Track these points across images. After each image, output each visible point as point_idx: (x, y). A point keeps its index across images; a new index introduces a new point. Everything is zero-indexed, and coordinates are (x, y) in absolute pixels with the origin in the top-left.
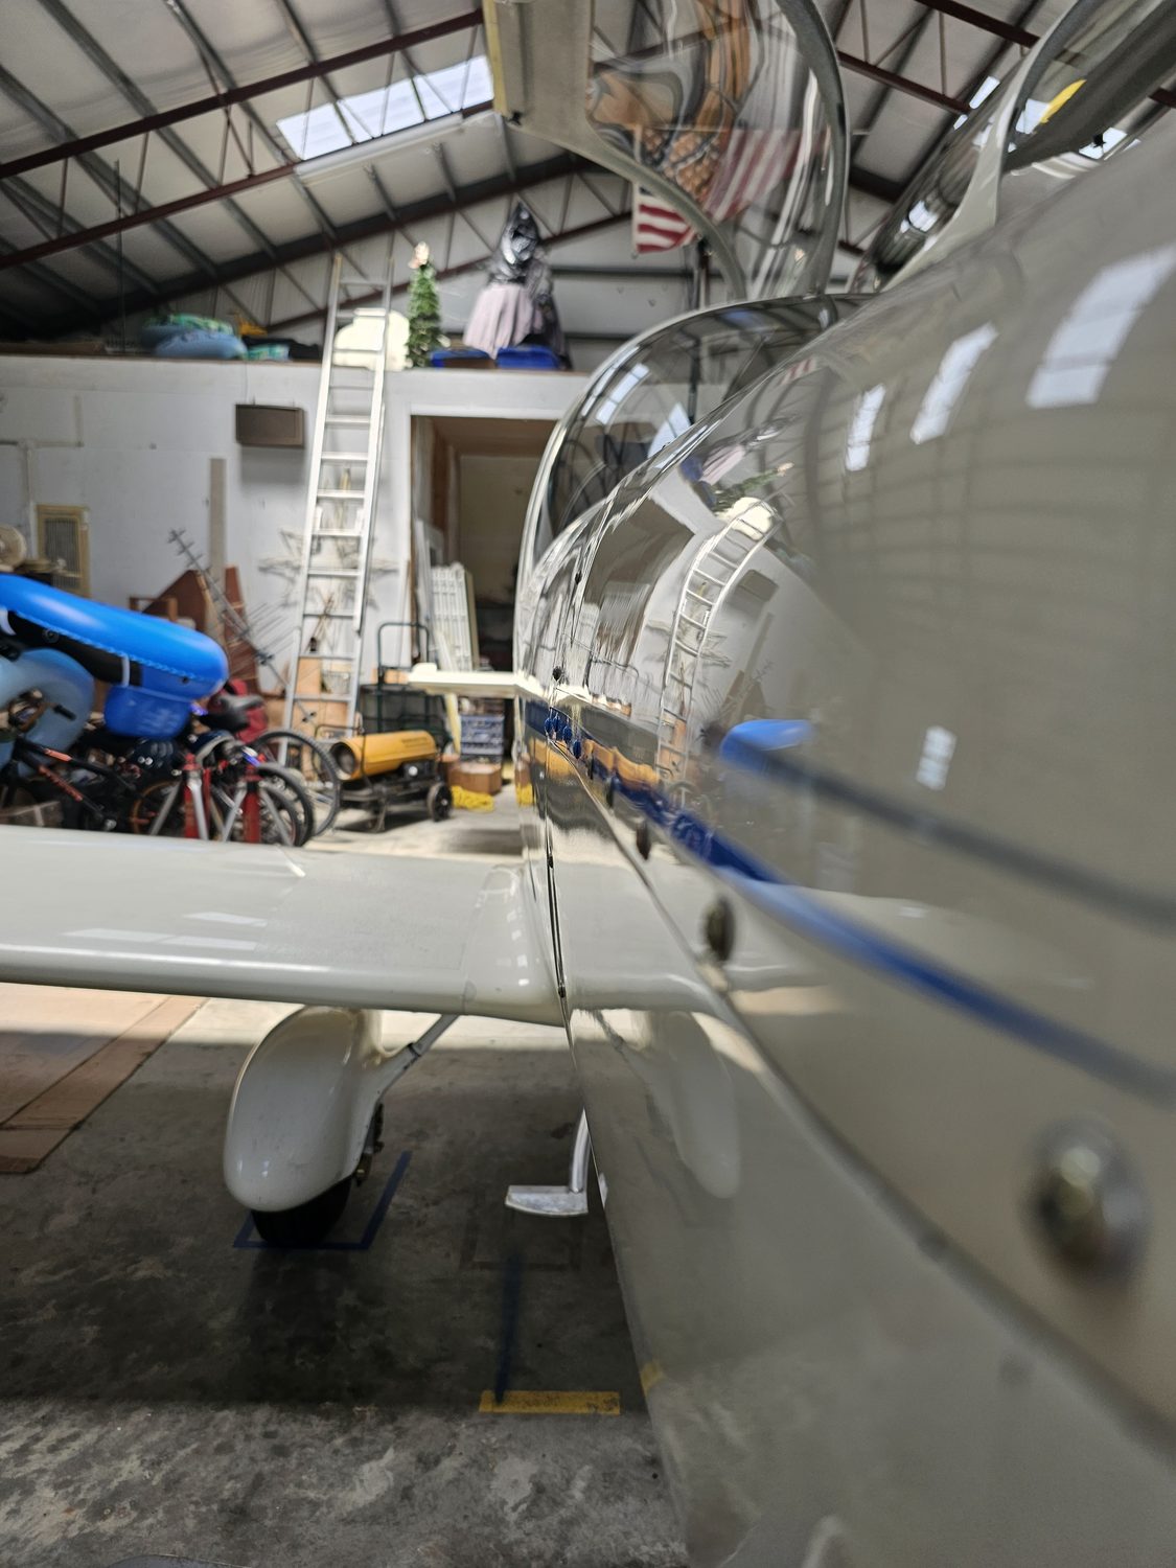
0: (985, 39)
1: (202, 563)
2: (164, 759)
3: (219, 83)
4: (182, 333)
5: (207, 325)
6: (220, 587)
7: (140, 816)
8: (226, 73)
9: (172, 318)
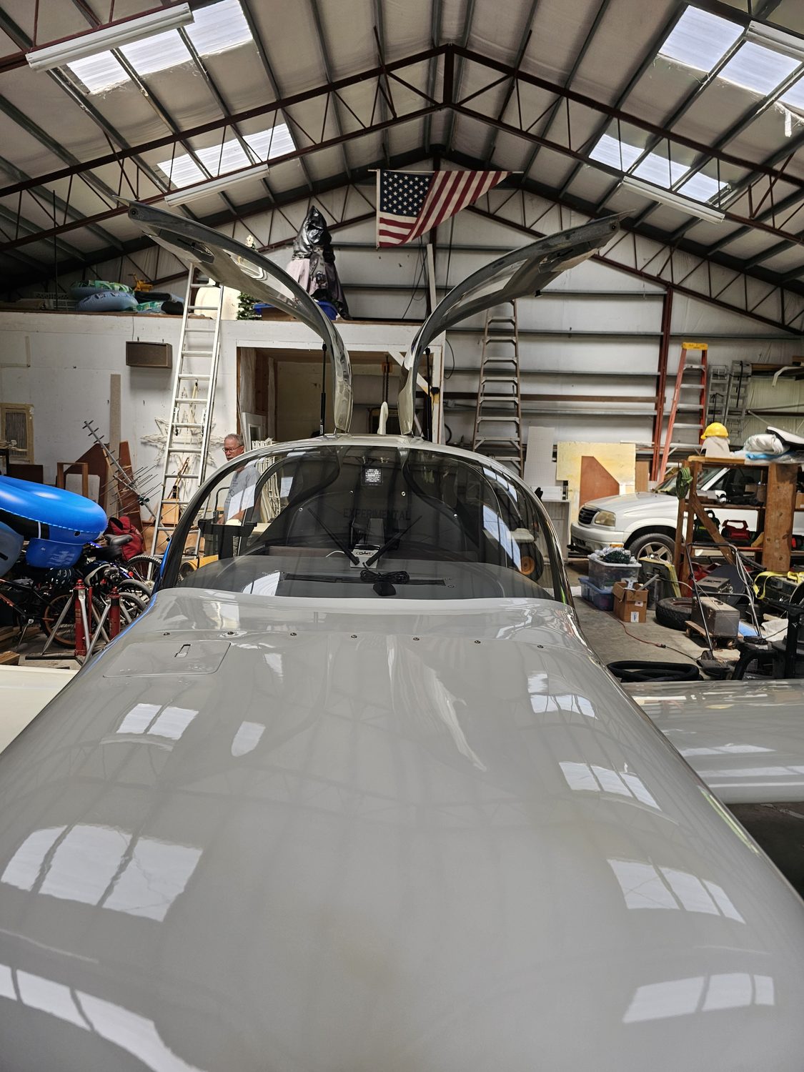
0: (596, 115)
1: (104, 442)
2: (66, 579)
3: (115, 146)
4: (96, 293)
5: (112, 286)
6: (116, 456)
7: (49, 616)
8: (120, 139)
9: (90, 282)
